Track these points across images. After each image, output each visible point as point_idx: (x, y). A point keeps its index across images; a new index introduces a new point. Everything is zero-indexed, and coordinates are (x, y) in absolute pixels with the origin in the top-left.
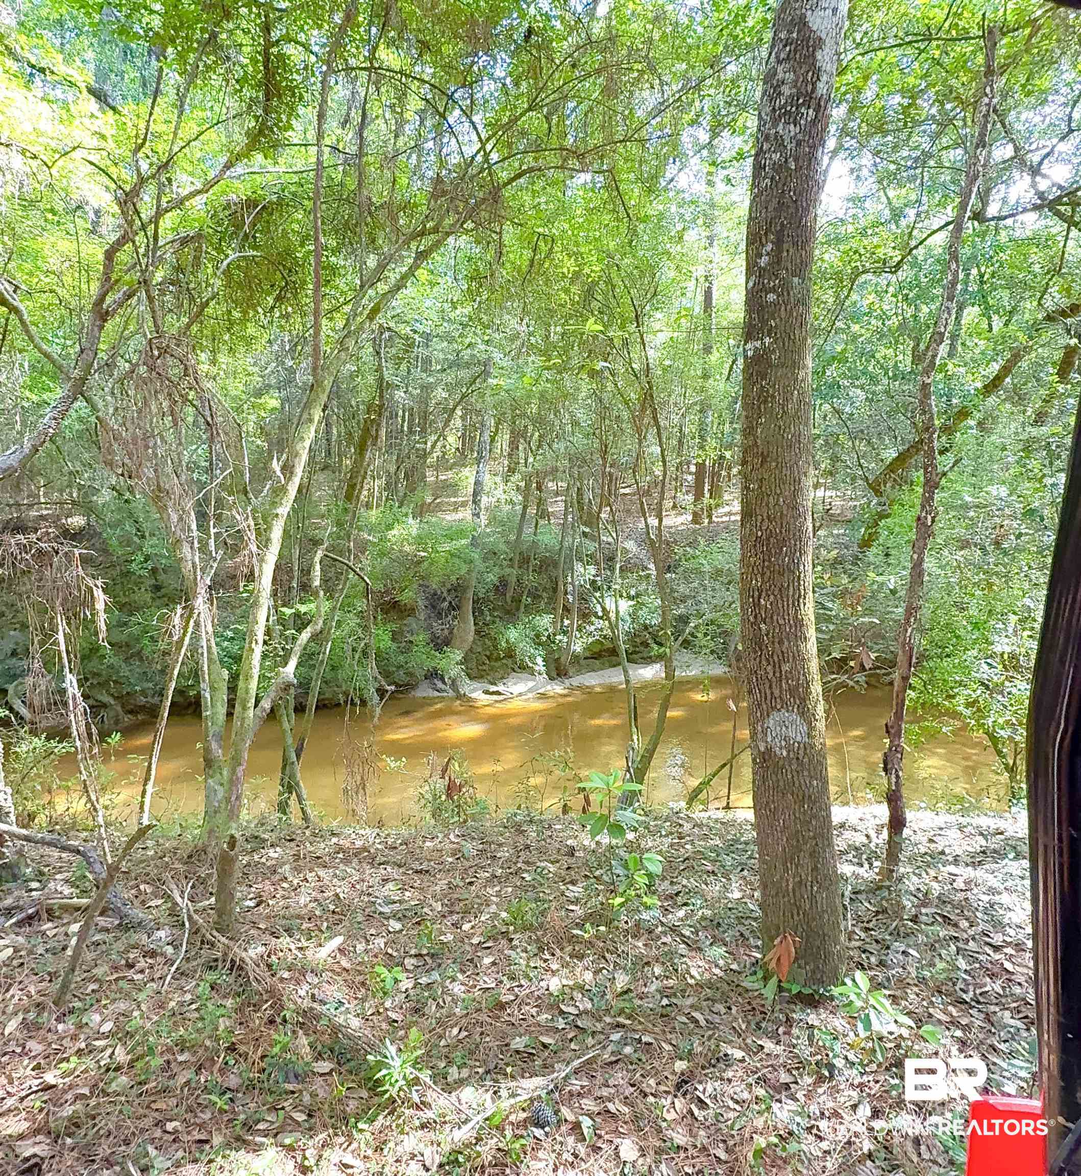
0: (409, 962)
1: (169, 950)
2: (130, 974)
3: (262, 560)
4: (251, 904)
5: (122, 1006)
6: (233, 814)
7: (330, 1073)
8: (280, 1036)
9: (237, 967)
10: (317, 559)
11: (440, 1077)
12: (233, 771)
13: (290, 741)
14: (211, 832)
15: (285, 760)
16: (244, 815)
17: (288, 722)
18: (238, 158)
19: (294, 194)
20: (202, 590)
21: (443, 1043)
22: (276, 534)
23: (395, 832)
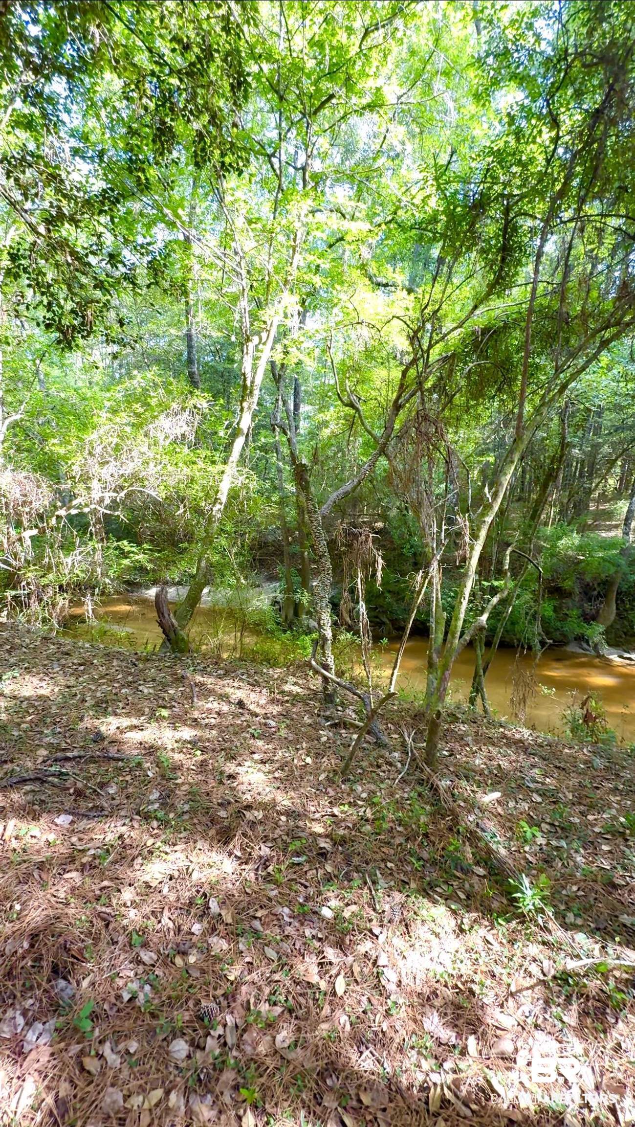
0: (545, 826)
1: (399, 765)
2: (378, 771)
3: (472, 548)
4: (446, 753)
5: (373, 787)
6: (441, 698)
7: (484, 877)
8: (455, 842)
9: (434, 789)
10: (508, 552)
11: (560, 916)
12: (443, 674)
13: (480, 662)
14: (428, 705)
15: (476, 675)
16: (448, 699)
17: (480, 651)
18: (481, 302)
19: (515, 320)
20: (435, 565)
21: (564, 892)
22: (483, 533)
23: (542, 737)
